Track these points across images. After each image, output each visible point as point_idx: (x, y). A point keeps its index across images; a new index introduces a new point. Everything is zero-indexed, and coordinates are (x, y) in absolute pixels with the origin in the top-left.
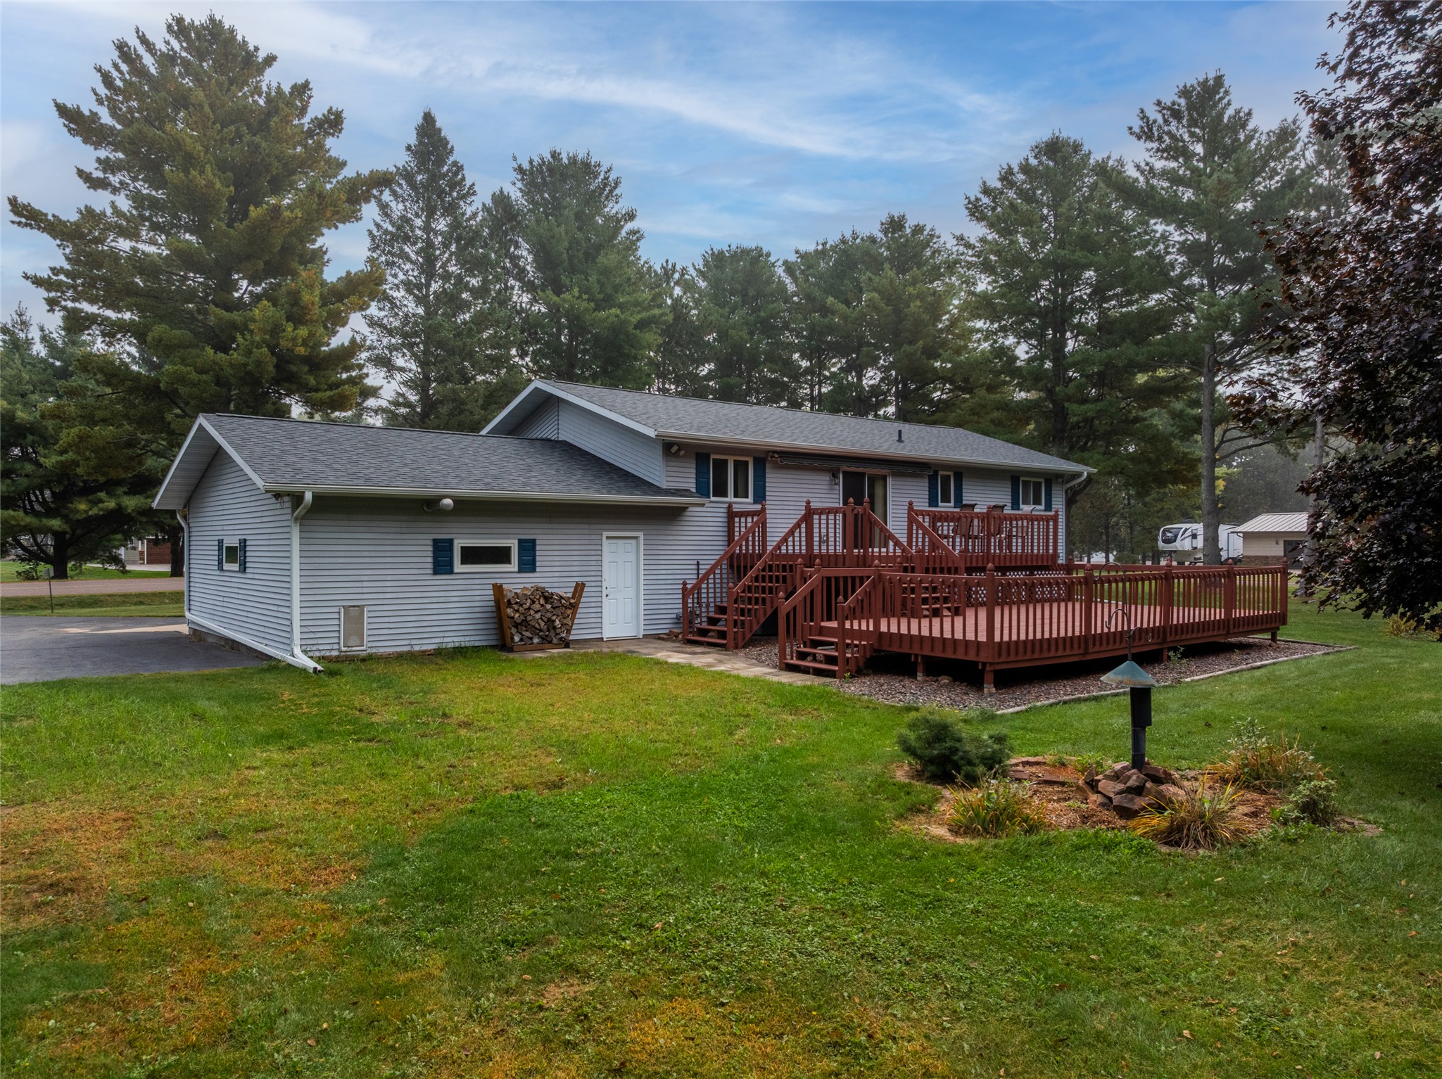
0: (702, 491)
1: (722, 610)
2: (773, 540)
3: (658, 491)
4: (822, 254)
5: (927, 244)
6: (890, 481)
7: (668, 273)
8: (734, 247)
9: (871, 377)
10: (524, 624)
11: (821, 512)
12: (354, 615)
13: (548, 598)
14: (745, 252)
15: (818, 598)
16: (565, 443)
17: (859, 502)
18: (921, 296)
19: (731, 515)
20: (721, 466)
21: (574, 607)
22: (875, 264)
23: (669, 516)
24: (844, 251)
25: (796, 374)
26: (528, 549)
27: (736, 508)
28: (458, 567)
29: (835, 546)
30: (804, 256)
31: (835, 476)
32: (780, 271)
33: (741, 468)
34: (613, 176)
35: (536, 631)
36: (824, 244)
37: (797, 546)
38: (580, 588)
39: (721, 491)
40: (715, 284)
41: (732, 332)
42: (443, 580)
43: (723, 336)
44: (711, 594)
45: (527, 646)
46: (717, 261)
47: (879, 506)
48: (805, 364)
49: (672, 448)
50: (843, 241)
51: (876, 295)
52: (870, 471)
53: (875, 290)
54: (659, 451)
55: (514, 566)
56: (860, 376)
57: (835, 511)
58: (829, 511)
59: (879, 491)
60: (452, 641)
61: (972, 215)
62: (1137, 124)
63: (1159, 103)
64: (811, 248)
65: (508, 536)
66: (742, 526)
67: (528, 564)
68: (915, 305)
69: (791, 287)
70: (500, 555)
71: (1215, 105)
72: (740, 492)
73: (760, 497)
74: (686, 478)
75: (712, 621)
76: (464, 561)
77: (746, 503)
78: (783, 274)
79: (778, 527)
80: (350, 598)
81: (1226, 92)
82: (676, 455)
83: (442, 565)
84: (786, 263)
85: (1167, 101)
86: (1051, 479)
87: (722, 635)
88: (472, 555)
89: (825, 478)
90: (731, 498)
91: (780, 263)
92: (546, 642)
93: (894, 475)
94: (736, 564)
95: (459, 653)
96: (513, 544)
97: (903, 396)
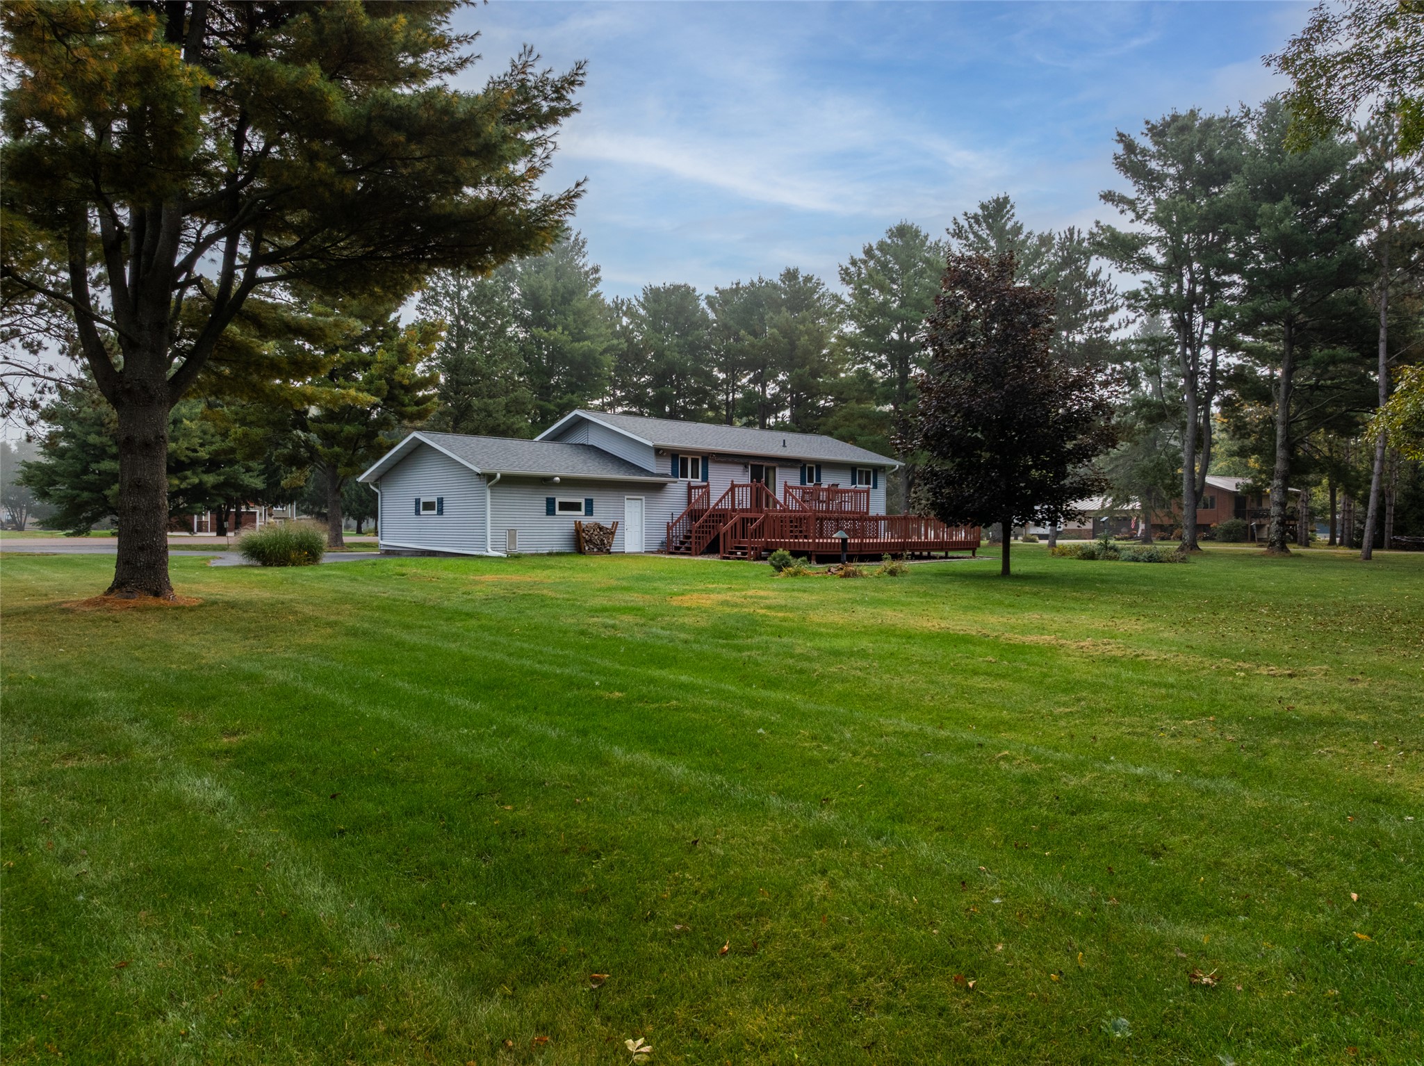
0: (675, 474)
1: (688, 537)
2: (713, 503)
3: (652, 474)
4: (736, 291)
5: (813, 290)
6: (777, 470)
7: (618, 307)
8: (668, 285)
9: (772, 389)
10: (590, 541)
11: (739, 486)
12: (512, 533)
13: (601, 528)
14: (677, 288)
15: (738, 527)
16: (592, 446)
17: (759, 481)
18: (808, 332)
19: (690, 488)
20: (684, 461)
21: (613, 533)
22: (776, 305)
23: (658, 488)
24: (753, 293)
25: (716, 384)
26: (589, 503)
27: (692, 484)
28: (558, 512)
29: (747, 504)
30: (721, 292)
31: (746, 467)
32: (703, 304)
33: (695, 462)
34: (581, 237)
35: (595, 545)
36: (738, 284)
37: (726, 504)
38: (615, 524)
39: (684, 475)
40: (654, 314)
41: (667, 353)
42: (550, 518)
43: (659, 356)
44: (679, 531)
45: (591, 552)
46: (655, 296)
47: (771, 486)
48: (722, 376)
49: (659, 452)
50: (752, 284)
51: (775, 330)
52: (766, 464)
53: (775, 326)
54: (653, 453)
55: (583, 512)
56: (764, 386)
57: (747, 486)
58: (743, 486)
59: (771, 475)
60: (556, 549)
61: (843, 279)
62: (952, 227)
63: (966, 214)
64: (728, 286)
65: (580, 497)
66: (696, 494)
67: (589, 512)
68: (804, 339)
69: (712, 316)
70: (576, 507)
71: (1002, 217)
72: (695, 475)
73: (705, 478)
74: (666, 467)
75: (682, 543)
76: (561, 509)
77: (698, 482)
78: (706, 307)
79: (716, 495)
80: (511, 526)
81: (1012, 207)
82: (661, 455)
83: (550, 511)
84: (708, 297)
85: (971, 212)
86: (878, 469)
87: (688, 549)
88: (565, 506)
89: (741, 468)
90: (689, 478)
91: (703, 297)
92: (600, 551)
93: (780, 466)
94: (693, 515)
95: (559, 554)
96: (583, 501)
97: (797, 404)
